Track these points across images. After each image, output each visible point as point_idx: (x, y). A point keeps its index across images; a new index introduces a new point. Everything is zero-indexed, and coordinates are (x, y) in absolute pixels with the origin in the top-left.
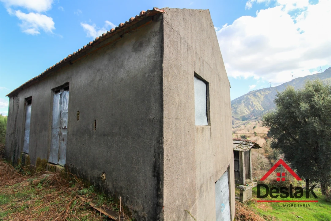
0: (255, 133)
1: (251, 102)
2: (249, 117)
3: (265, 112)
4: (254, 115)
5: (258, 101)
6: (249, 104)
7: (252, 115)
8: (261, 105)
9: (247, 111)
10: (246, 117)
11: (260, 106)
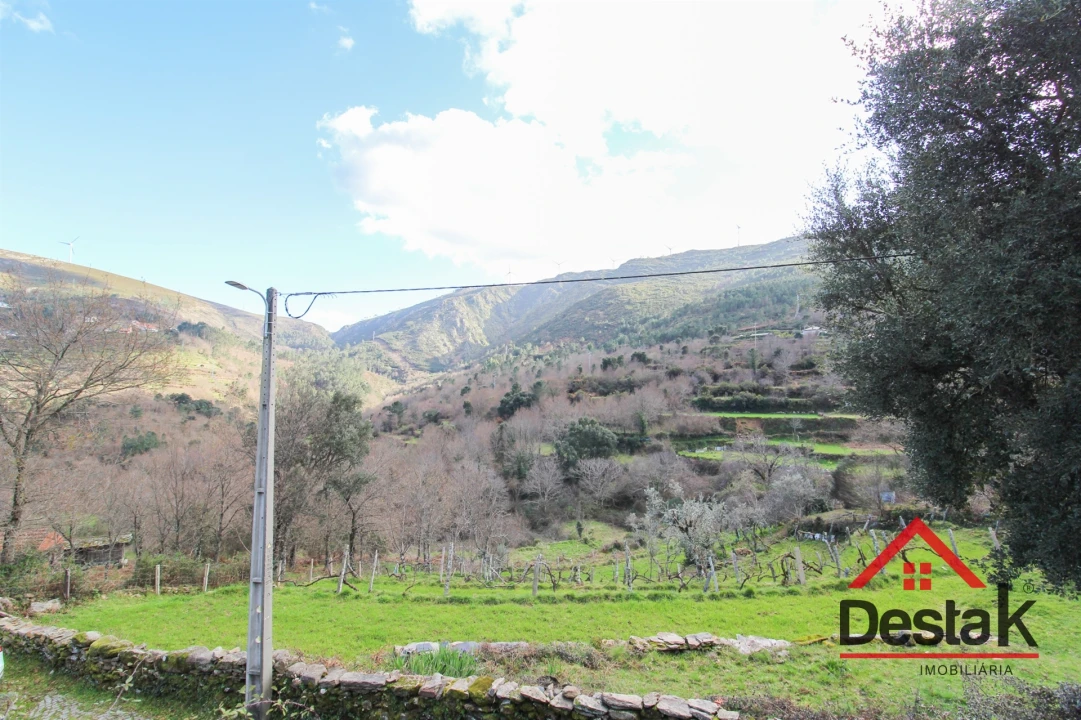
0: (466, 405)
1: (458, 320)
3: (492, 351)
4: (463, 358)
5: (478, 319)
6: (455, 324)
7: (459, 357)
8: (484, 330)
9: (445, 345)
10: (442, 362)
11: (480, 335)
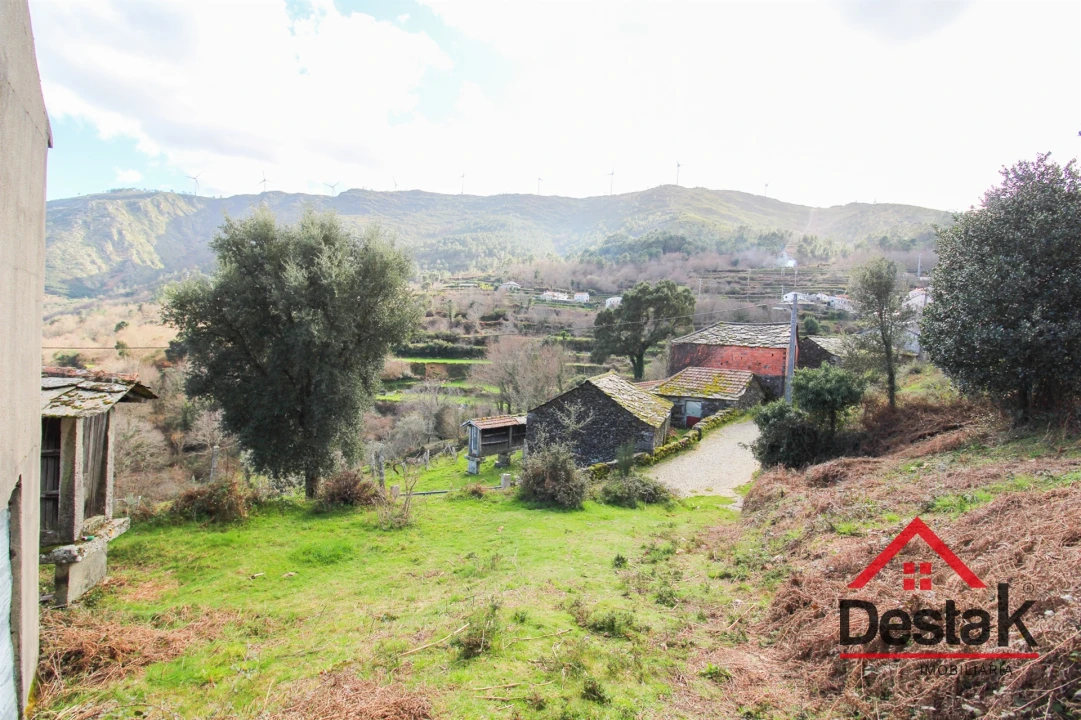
0: (119, 346)
1: (114, 232)
2: (103, 284)
3: (168, 276)
4: (124, 281)
5: (146, 233)
6: (109, 236)
7: (116, 279)
8: (156, 249)
9: (93, 262)
10: (89, 285)
11: (150, 253)
